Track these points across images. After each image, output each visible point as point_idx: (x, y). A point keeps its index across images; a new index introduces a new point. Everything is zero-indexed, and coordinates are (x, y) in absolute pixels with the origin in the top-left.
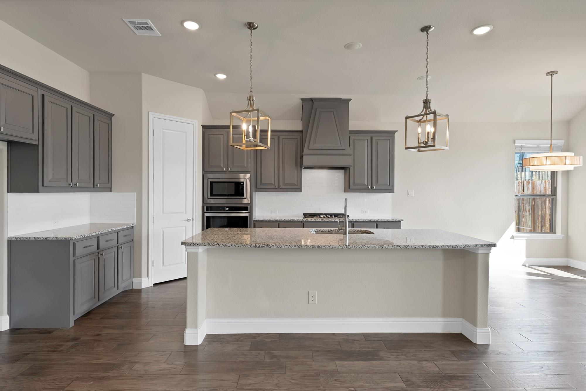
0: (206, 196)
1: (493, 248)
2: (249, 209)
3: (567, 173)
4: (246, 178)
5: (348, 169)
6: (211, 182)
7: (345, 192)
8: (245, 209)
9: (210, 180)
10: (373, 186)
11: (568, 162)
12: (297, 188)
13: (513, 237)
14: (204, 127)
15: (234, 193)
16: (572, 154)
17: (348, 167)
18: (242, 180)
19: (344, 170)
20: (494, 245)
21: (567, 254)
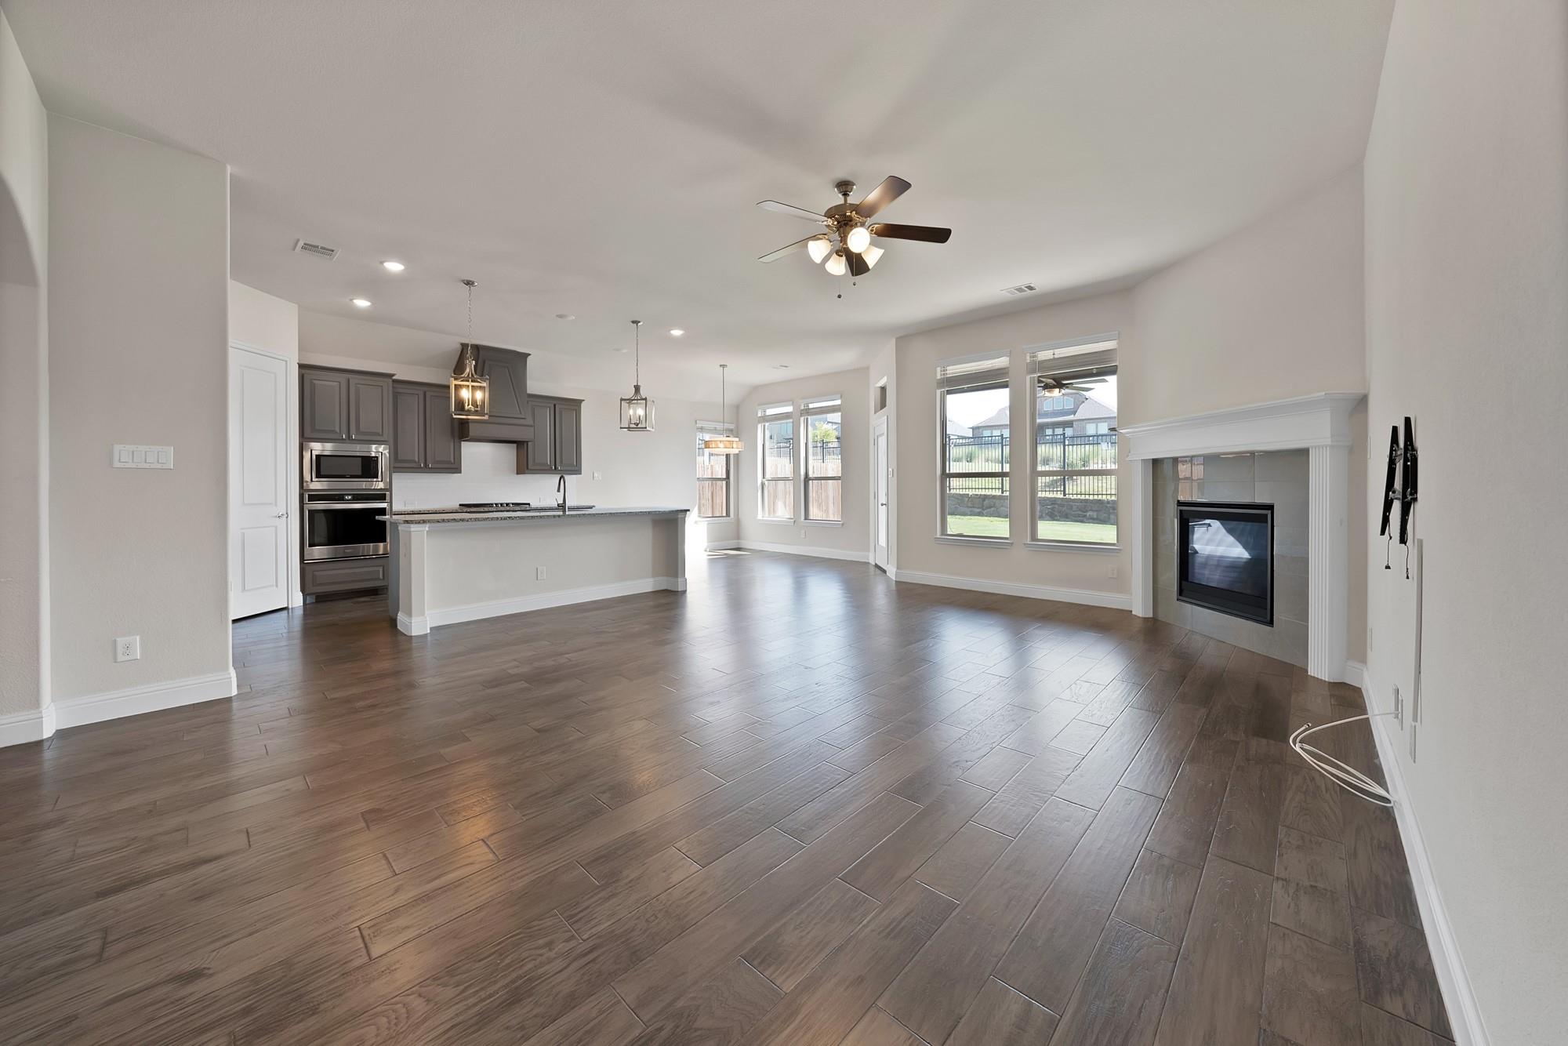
0: (307, 477)
1: (688, 513)
2: (388, 498)
3: (737, 456)
4: (380, 451)
5: (525, 444)
6: (316, 456)
7: (518, 473)
8: (381, 497)
9: (314, 453)
10: (557, 466)
11: (735, 446)
12: (454, 467)
13: (696, 522)
14: (301, 366)
15: (360, 473)
16: (737, 439)
17: (524, 442)
18: (373, 455)
19: (515, 445)
20: (689, 510)
21: (738, 536)
